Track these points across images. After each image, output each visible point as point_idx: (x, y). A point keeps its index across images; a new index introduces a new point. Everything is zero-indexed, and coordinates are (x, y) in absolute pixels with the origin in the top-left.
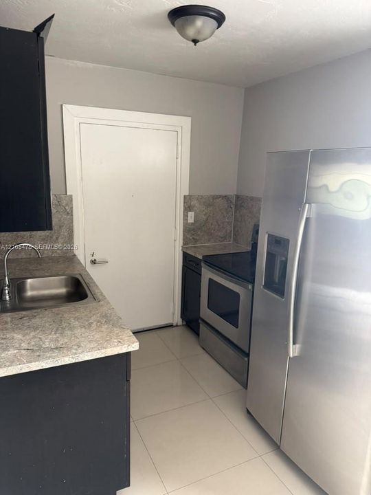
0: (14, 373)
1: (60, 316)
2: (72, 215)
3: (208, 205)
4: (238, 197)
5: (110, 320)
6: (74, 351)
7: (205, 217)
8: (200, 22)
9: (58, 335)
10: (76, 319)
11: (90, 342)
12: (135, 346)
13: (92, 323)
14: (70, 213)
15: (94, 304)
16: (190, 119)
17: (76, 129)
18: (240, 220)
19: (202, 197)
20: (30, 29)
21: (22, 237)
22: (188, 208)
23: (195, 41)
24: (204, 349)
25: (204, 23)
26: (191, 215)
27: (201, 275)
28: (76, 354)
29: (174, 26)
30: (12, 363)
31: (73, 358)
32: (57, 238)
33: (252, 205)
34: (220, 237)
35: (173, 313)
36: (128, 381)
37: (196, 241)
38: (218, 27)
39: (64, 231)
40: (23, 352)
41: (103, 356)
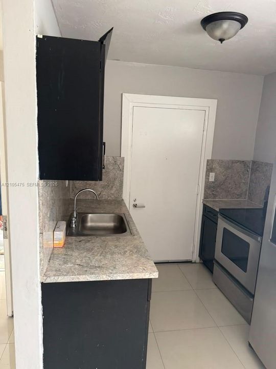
0: (69, 281)
1: (106, 243)
2: (123, 171)
3: (227, 168)
4: (254, 162)
5: (139, 251)
6: (111, 271)
7: (224, 178)
8: (226, 25)
9: (102, 257)
10: (116, 246)
11: (123, 265)
12: (155, 275)
13: (127, 251)
14: (122, 170)
15: (129, 237)
16: (216, 101)
17: (131, 111)
18: (255, 181)
19: (222, 161)
20: (97, 39)
21: (90, 185)
22: (209, 169)
23: (221, 40)
24: (216, 284)
25: (229, 25)
26: (212, 175)
27: (217, 224)
28: (111, 273)
29: (205, 30)
30: (68, 273)
31: (109, 276)
32: (112, 187)
33: (267, 170)
34: (236, 194)
35: (192, 251)
36: (148, 301)
37: (215, 196)
38: (242, 28)
39: (117, 183)
40: (76, 266)
41: (131, 278)
